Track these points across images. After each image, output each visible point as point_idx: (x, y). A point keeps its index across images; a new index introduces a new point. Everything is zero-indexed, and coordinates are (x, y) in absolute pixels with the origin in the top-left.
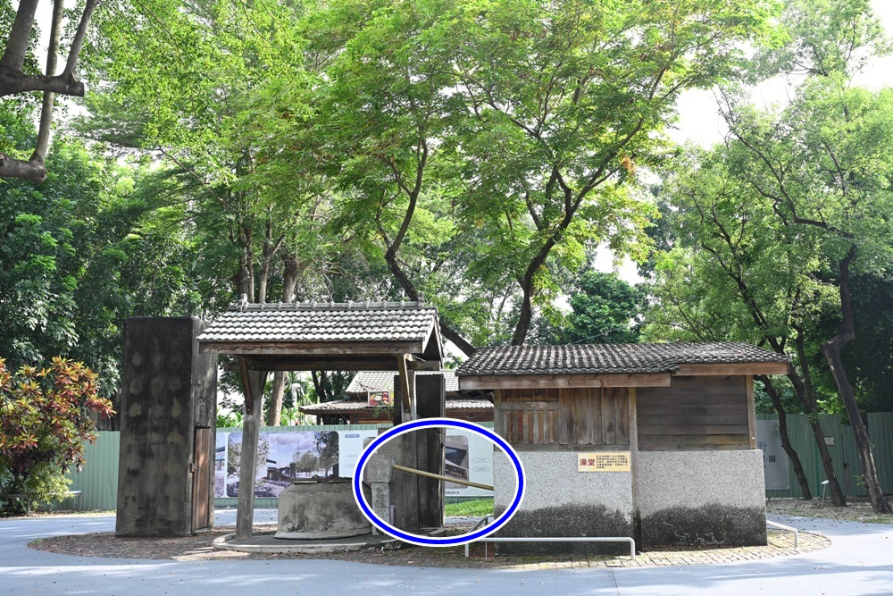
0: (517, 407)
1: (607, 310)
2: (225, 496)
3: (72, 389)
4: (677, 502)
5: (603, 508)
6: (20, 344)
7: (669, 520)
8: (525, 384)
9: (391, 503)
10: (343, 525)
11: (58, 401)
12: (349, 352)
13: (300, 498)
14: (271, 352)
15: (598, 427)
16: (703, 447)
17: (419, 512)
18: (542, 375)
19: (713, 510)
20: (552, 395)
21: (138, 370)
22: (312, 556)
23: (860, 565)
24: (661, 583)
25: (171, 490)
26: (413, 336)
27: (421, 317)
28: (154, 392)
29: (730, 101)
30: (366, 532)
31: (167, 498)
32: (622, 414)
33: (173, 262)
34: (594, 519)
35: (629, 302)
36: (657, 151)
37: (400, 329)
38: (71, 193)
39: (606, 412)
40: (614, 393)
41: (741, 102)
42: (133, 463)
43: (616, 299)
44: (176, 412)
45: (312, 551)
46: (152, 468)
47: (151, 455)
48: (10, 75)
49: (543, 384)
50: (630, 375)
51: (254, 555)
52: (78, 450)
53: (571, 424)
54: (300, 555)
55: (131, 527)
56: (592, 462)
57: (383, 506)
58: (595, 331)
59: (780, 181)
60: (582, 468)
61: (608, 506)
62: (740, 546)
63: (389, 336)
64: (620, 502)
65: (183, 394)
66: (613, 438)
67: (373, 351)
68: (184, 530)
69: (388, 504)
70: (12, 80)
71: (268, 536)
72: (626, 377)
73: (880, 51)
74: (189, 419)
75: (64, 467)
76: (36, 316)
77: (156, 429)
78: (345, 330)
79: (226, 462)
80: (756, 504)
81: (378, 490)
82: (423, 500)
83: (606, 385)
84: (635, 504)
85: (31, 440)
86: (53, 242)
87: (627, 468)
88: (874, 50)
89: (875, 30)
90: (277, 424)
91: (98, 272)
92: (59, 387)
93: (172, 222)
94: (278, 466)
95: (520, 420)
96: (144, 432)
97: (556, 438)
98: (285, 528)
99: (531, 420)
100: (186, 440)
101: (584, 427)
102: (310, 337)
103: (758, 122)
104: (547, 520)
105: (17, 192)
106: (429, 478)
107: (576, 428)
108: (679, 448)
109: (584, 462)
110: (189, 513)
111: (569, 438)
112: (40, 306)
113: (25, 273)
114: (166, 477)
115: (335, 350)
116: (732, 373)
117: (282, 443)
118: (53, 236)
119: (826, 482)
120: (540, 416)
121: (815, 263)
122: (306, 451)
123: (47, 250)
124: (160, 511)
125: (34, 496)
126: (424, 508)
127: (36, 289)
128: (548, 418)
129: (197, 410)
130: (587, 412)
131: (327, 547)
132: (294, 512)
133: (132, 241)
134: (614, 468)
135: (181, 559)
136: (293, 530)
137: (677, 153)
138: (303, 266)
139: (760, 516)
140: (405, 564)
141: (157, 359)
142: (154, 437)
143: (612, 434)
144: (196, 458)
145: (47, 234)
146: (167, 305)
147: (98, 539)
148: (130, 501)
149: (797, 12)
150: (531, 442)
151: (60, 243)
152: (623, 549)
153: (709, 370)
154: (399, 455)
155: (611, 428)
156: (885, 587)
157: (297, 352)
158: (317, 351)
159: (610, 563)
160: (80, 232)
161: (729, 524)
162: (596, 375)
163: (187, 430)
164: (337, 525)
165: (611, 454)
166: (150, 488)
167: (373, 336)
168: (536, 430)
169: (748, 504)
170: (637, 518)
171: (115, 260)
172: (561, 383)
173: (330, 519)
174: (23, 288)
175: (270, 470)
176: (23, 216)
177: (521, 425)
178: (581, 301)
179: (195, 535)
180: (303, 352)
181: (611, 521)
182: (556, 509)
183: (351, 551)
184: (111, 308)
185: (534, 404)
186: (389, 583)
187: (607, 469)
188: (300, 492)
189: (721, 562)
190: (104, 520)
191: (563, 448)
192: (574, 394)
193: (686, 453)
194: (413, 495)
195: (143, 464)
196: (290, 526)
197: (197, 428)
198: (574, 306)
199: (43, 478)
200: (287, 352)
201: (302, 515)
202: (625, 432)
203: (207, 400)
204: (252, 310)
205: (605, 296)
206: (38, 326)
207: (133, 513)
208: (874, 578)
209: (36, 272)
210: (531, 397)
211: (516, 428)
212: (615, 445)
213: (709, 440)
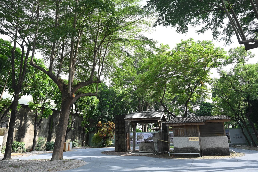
0: (177, 129)
1: (207, 108)
2: (137, 144)
3: (111, 126)
4: (210, 147)
5: (194, 148)
6: (104, 119)
7: (209, 150)
8: (177, 125)
9: (158, 146)
10: (150, 150)
11: (109, 129)
12: (148, 120)
13: (142, 145)
14: (136, 120)
15: (192, 132)
16: (215, 136)
17: (163, 148)
18: (180, 123)
19: (218, 148)
20: (183, 127)
21: (117, 124)
22: (143, 156)
23: (247, 160)
24: (201, 163)
25: (123, 143)
26: (159, 117)
27: (161, 113)
28: (120, 127)
29: (219, 70)
30: (154, 151)
31: (122, 145)
32: (196, 130)
33: (129, 104)
34: (192, 150)
35: (211, 107)
36: (207, 80)
37: (157, 116)
38: (112, 95)
39: (193, 129)
40: (195, 126)
41: (221, 70)
42: (117, 139)
43: (208, 106)
44: (123, 130)
45: (143, 155)
46: (120, 140)
47: (120, 138)
48: (91, 81)
49: (180, 125)
50: (197, 123)
51: (134, 155)
52: (113, 136)
53: (187, 132)
54: (141, 155)
55: (117, 150)
56: (191, 139)
57: (156, 147)
58: (205, 113)
59: (231, 84)
60: (189, 140)
61: (195, 147)
62: (224, 155)
63: (155, 117)
64: (197, 146)
65: (124, 127)
66: (195, 135)
67: (152, 120)
68: (125, 150)
69: (157, 146)
70: (91, 82)
71: (137, 152)
72: (196, 123)
73: (251, 57)
74: (125, 131)
75: (111, 139)
76: (107, 115)
77: (120, 133)
78: (148, 116)
79: (137, 138)
80: (227, 147)
81: (155, 144)
82: (164, 146)
83: (192, 125)
84: (200, 147)
85: (105, 135)
86: (109, 103)
87: (198, 140)
88: (250, 57)
89: (249, 53)
90: (146, 131)
91: (117, 107)
92: (109, 126)
93: (128, 98)
94: (145, 139)
95: (177, 131)
96: (119, 134)
97: (184, 134)
98: (140, 150)
99: (179, 131)
100: (125, 135)
101: (189, 132)
102: (142, 117)
103: (224, 73)
104: (184, 150)
105: (103, 95)
106: (165, 142)
107: (188, 133)
108: (210, 136)
109: (190, 139)
110: (126, 147)
111: (187, 134)
112: (107, 113)
113: (105, 108)
114: (122, 141)
115: (146, 120)
116: (219, 122)
117: (146, 135)
118: (109, 102)
119: (252, 142)
120: (181, 130)
121: (243, 98)
122: (150, 136)
123: (108, 104)
124: (121, 147)
125: (107, 144)
126: (164, 147)
127: (106, 110)
128: (183, 131)
129: (127, 130)
130: (190, 130)
131: (146, 154)
132: (141, 148)
133: (122, 101)
134: (195, 140)
135: (122, 155)
136: (141, 151)
137: (211, 80)
138: (149, 104)
139: (228, 149)
140: (158, 157)
141: (120, 122)
142: (120, 135)
143: (195, 134)
144: (127, 138)
145: (108, 102)
146: (128, 112)
147: (112, 151)
148: (117, 145)
149: (232, 52)
150: (180, 135)
151: (110, 103)
152: (198, 156)
153: (214, 121)
154: (159, 138)
155: (194, 133)
156: (248, 165)
157: (140, 120)
158: (143, 120)
159: (195, 158)
160: (113, 101)
161: (222, 151)
162: (190, 123)
163: (125, 133)
164: (148, 150)
165: (195, 137)
166: (120, 143)
167: (152, 117)
168: (180, 133)
169: (225, 147)
170: (201, 149)
171: (119, 105)
172: (184, 125)
173: (147, 149)
174: (105, 110)
175: (144, 140)
176: (104, 99)
177: (178, 132)
178: (201, 107)
179: (127, 151)
180: (141, 120)
181: (196, 150)
182: (185, 148)
183: (150, 155)
184: (119, 113)
185: (180, 128)
186: (152, 161)
187: (194, 140)
188: (142, 144)
189: (218, 159)
190: (113, 148)
191: (186, 136)
192: (187, 126)
193: (211, 137)
194: (162, 145)
195: (118, 139)
196: (141, 150)
197: (127, 133)
198: (200, 108)
199: (108, 141)
200: (138, 120)
201: (142, 148)
202: (197, 133)
203: (128, 128)
204: (133, 113)
205: (206, 106)
206: (107, 116)
207: (117, 148)
208: (247, 163)
209: (106, 108)
210: (179, 127)
211: (177, 133)
212: (195, 136)
213: (216, 134)
